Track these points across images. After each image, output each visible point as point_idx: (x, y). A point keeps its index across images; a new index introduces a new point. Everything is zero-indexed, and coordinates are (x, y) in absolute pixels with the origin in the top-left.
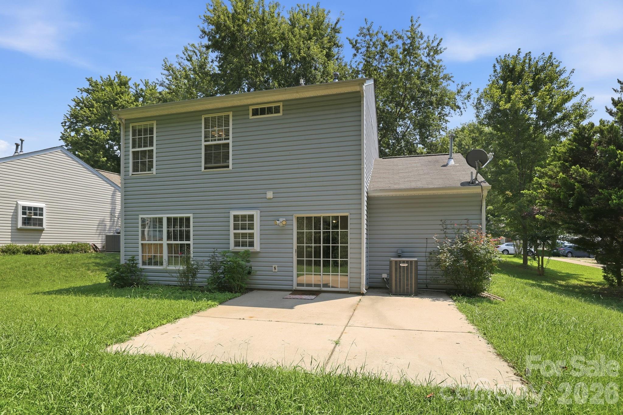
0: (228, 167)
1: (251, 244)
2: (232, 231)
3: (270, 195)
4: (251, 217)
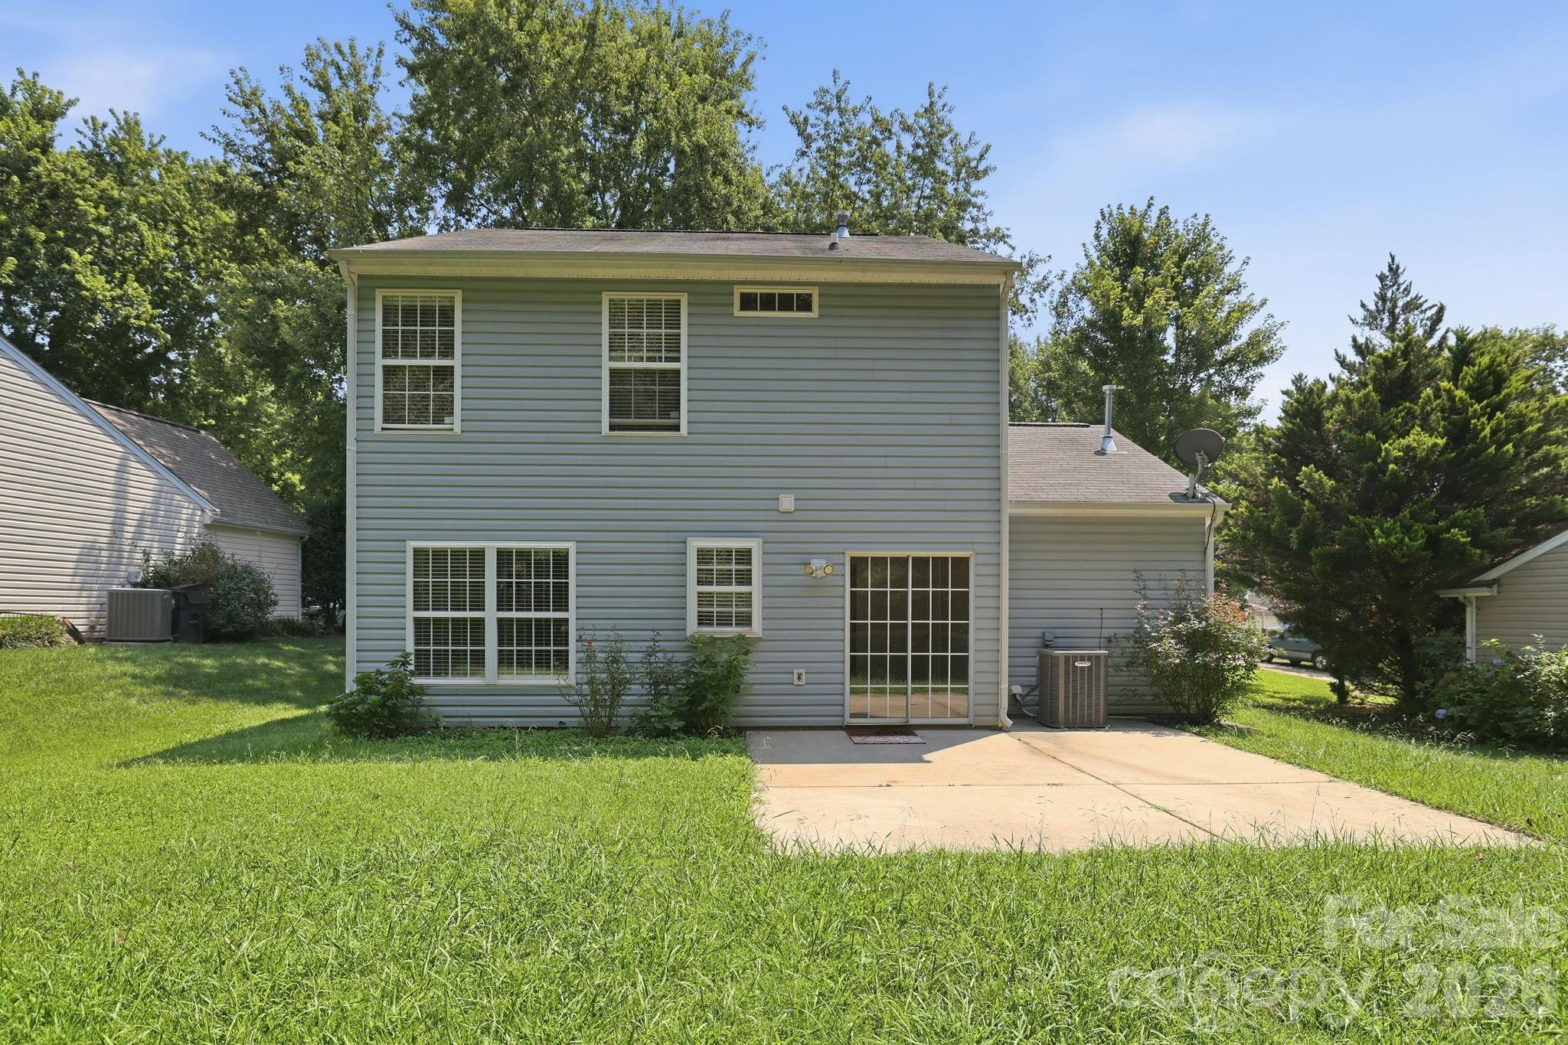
0: (677, 428)
1: (745, 620)
2: (693, 589)
3: (787, 502)
4: (745, 556)
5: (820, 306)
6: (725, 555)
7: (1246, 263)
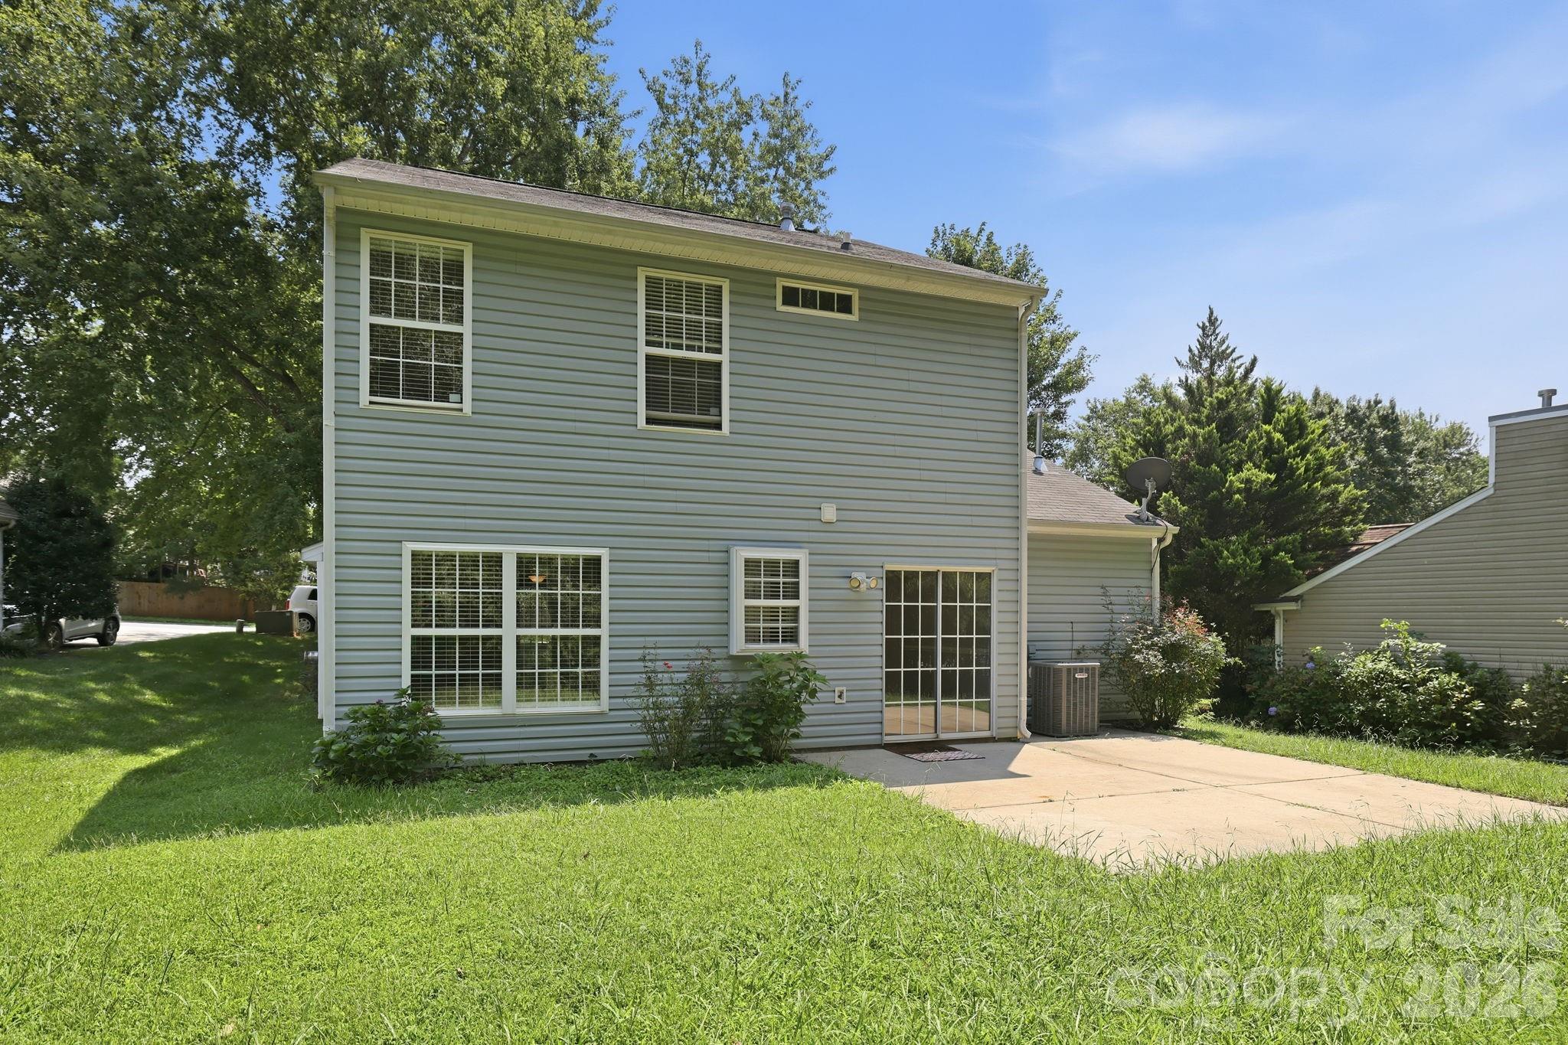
0: (718, 426)
1: (792, 636)
2: (740, 602)
3: (829, 513)
4: (793, 567)
5: (860, 309)
6: (772, 566)
7: (1058, 295)
